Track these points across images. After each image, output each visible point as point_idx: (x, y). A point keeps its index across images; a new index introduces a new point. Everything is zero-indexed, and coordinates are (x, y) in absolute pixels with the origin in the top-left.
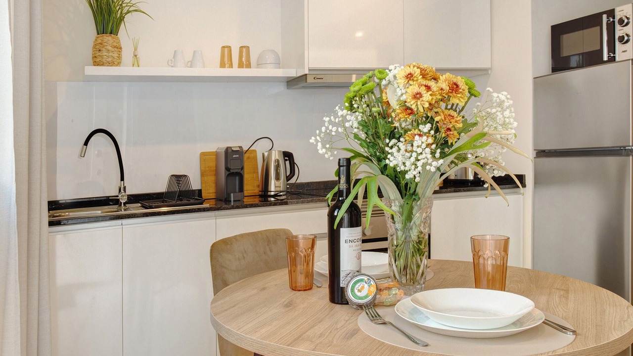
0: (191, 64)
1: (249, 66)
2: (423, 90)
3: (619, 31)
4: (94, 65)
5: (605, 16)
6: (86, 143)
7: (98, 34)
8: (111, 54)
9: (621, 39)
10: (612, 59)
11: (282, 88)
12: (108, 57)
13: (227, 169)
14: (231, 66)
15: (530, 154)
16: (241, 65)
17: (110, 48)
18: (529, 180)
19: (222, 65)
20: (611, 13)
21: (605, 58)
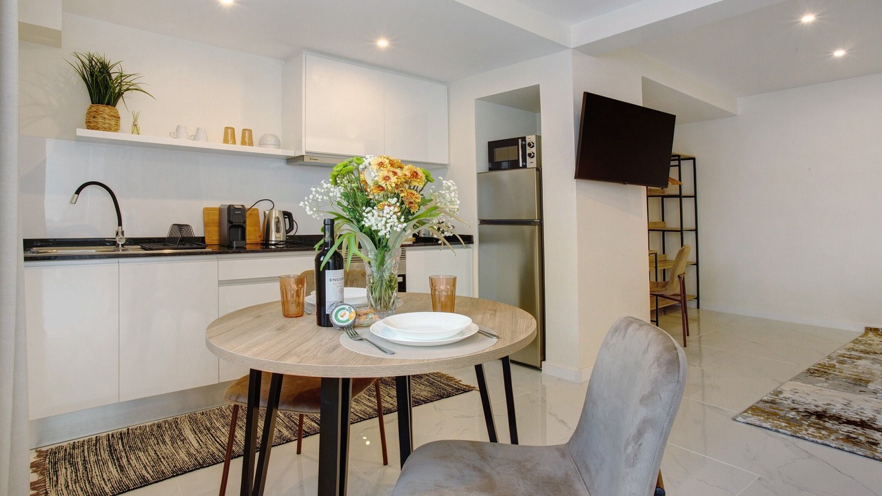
0: (195, 138)
1: (251, 144)
2: (391, 175)
3: (529, 150)
4: (88, 128)
5: (520, 140)
6: (78, 192)
7: (93, 103)
8: (107, 121)
9: (530, 155)
10: (525, 167)
11: (283, 164)
12: (104, 123)
13: (230, 222)
14: (234, 143)
15: (476, 223)
16: (243, 143)
17: (106, 116)
18: (476, 239)
19: (226, 141)
20: (524, 139)
21: (521, 166)
